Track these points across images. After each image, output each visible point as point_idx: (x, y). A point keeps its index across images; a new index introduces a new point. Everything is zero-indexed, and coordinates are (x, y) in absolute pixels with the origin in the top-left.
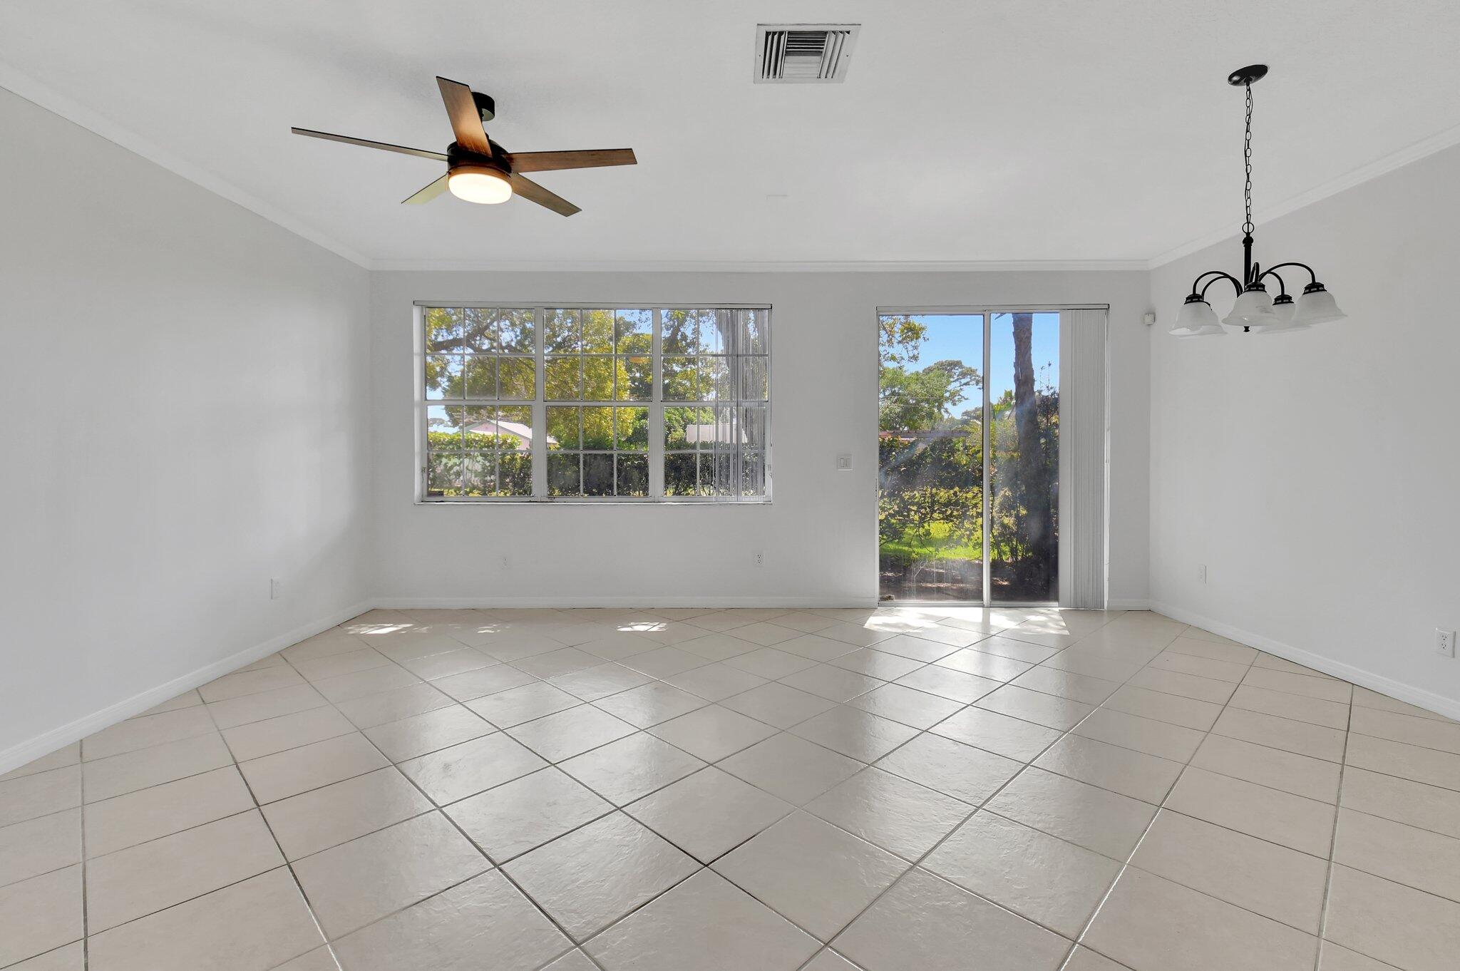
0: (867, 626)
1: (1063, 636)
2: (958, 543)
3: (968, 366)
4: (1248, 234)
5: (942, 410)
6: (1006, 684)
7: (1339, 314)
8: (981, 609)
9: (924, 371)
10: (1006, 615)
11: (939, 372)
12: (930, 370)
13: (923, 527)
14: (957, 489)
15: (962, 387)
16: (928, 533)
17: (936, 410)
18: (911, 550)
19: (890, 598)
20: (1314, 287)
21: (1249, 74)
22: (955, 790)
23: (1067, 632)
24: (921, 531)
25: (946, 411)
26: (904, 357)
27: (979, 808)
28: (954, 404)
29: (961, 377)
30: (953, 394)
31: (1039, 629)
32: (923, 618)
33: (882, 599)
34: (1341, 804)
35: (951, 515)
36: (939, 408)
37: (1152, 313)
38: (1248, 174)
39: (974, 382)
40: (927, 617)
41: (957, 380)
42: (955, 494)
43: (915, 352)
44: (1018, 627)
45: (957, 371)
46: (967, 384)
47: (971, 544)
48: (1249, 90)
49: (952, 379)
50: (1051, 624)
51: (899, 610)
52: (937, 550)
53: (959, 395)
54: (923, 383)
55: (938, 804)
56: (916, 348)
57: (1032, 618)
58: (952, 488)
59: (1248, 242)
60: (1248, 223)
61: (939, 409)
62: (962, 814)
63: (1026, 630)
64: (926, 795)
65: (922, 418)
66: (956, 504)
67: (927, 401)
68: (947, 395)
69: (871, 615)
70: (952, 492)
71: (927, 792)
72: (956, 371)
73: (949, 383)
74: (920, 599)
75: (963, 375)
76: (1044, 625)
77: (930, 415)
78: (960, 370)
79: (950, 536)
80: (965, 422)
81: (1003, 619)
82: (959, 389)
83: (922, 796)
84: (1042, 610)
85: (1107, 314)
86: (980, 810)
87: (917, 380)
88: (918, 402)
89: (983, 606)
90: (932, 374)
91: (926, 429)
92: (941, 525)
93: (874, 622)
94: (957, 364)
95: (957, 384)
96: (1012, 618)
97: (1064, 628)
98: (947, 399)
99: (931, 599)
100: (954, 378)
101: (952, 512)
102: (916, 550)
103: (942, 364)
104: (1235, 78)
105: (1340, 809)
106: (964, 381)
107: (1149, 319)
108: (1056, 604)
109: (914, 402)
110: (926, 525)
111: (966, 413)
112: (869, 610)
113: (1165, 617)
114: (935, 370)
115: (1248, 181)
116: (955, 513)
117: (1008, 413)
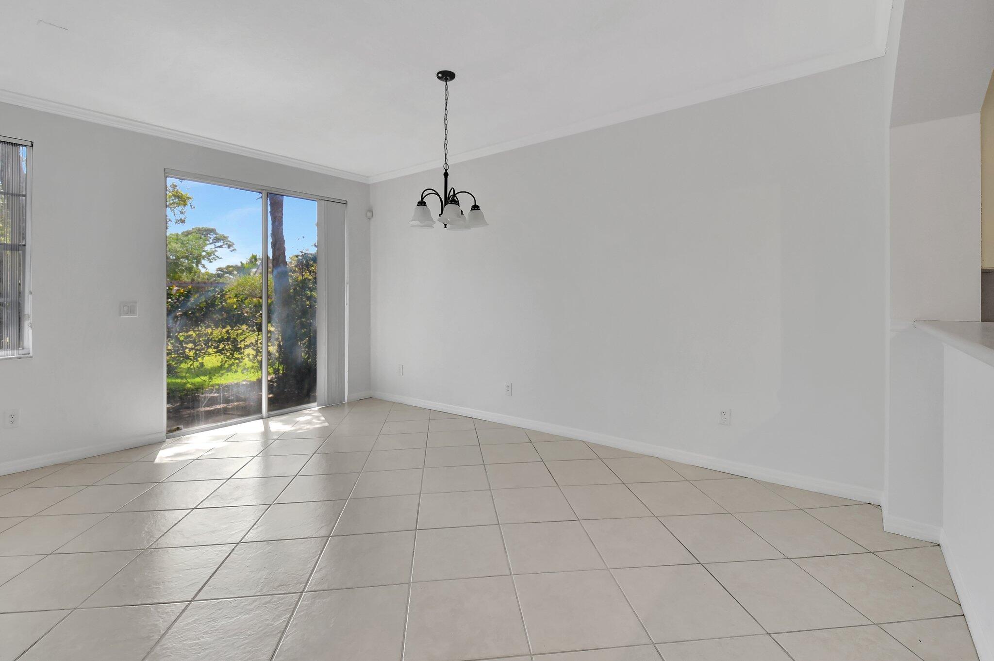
0: (157, 461)
1: (324, 427)
2: (229, 370)
3: (222, 234)
4: (446, 170)
5: (200, 265)
6: (295, 476)
7: (486, 224)
8: (261, 420)
9: (182, 234)
10: (281, 421)
11: (198, 235)
12: (187, 234)
13: (197, 361)
14: (228, 328)
15: (216, 249)
16: (202, 365)
17: (194, 265)
18: (184, 381)
19: (178, 429)
20: (475, 207)
21: (447, 76)
22: (279, 586)
23: (326, 424)
24: (196, 364)
25: (204, 266)
26: (171, 219)
27: (302, 593)
28: (211, 262)
29: (215, 241)
30: (209, 254)
31: (308, 426)
32: (213, 440)
33: (169, 431)
34: (491, 488)
35: (223, 349)
36: (198, 262)
37: (371, 211)
38: (446, 135)
39: (226, 246)
40: (217, 438)
41: (212, 243)
42: (227, 332)
43: (183, 217)
44: (293, 428)
45: (213, 236)
46: (220, 247)
47: (240, 370)
48: (446, 84)
49: (208, 242)
50: (314, 421)
51: (188, 438)
52: (210, 378)
53: (214, 255)
54: (182, 243)
55: (268, 608)
56: (182, 213)
57: (301, 419)
58: (224, 327)
59: (446, 175)
60: (446, 164)
61: (197, 265)
62: (290, 606)
63: (299, 429)
64: (255, 604)
65: (182, 271)
66: (228, 339)
67: (187, 258)
68: (204, 254)
69: (159, 450)
70: (224, 330)
71: (255, 601)
72: (211, 236)
73: (206, 245)
74: (208, 423)
75: (217, 240)
76: (309, 422)
77: (190, 270)
78: (215, 236)
79: (222, 366)
80: (219, 276)
81: (278, 425)
82: (214, 250)
83: (251, 607)
84: (306, 412)
85: (346, 207)
86: (304, 593)
87: (177, 240)
88: (178, 258)
89: (262, 418)
90: (190, 237)
91: (186, 280)
92: (213, 357)
93: (164, 455)
94: (213, 231)
95: (212, 246)
96: (286, 423)
97: (324, 422)
98: (204, 257)
99: (218, 421)
100: (209, 241)
101: (225, 347)
102: (189, 380)
103: (199, 230)
104: (440, 75)
105: (492, 491)
106: (218, 244)
107: (369, 214)
108: (315, 404)
109: (174, 258)
110: (200, 359)
111: (220, 269)
112: (156, 444)
113: (382, 401)
114: (193, 234)
115: (446, 139)
116: (227, 347)
117: (254, 270)
